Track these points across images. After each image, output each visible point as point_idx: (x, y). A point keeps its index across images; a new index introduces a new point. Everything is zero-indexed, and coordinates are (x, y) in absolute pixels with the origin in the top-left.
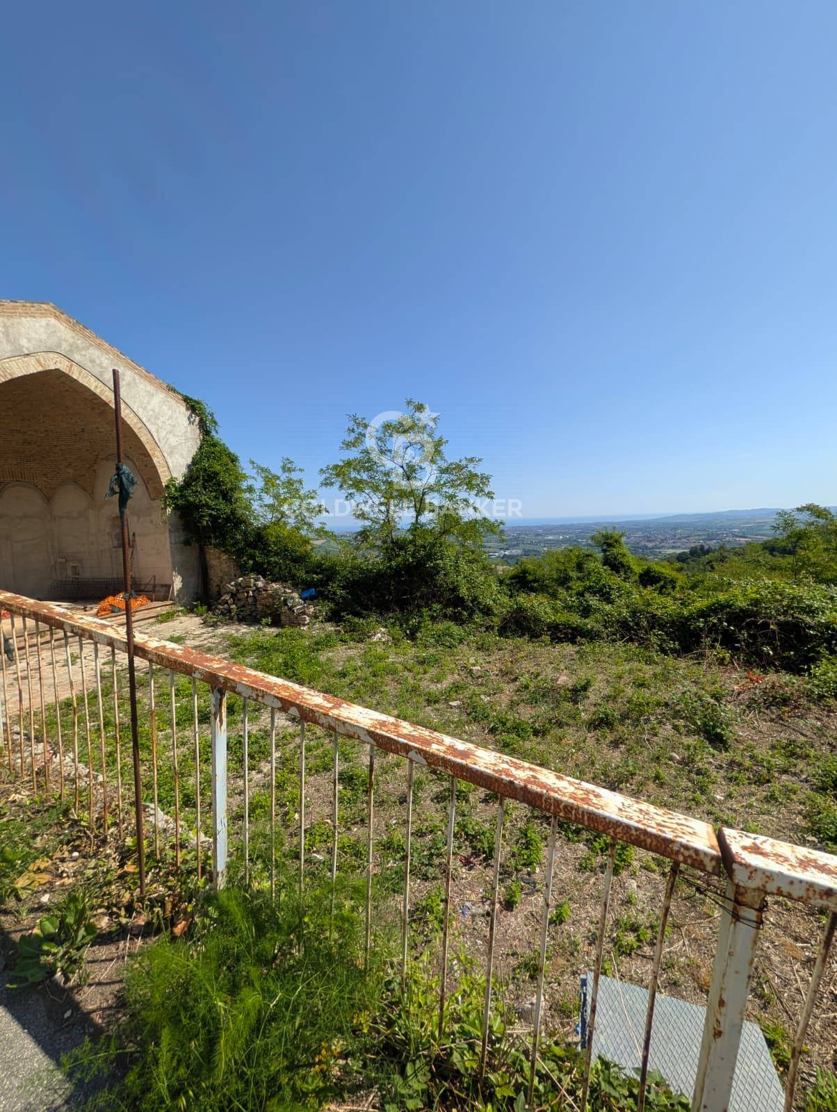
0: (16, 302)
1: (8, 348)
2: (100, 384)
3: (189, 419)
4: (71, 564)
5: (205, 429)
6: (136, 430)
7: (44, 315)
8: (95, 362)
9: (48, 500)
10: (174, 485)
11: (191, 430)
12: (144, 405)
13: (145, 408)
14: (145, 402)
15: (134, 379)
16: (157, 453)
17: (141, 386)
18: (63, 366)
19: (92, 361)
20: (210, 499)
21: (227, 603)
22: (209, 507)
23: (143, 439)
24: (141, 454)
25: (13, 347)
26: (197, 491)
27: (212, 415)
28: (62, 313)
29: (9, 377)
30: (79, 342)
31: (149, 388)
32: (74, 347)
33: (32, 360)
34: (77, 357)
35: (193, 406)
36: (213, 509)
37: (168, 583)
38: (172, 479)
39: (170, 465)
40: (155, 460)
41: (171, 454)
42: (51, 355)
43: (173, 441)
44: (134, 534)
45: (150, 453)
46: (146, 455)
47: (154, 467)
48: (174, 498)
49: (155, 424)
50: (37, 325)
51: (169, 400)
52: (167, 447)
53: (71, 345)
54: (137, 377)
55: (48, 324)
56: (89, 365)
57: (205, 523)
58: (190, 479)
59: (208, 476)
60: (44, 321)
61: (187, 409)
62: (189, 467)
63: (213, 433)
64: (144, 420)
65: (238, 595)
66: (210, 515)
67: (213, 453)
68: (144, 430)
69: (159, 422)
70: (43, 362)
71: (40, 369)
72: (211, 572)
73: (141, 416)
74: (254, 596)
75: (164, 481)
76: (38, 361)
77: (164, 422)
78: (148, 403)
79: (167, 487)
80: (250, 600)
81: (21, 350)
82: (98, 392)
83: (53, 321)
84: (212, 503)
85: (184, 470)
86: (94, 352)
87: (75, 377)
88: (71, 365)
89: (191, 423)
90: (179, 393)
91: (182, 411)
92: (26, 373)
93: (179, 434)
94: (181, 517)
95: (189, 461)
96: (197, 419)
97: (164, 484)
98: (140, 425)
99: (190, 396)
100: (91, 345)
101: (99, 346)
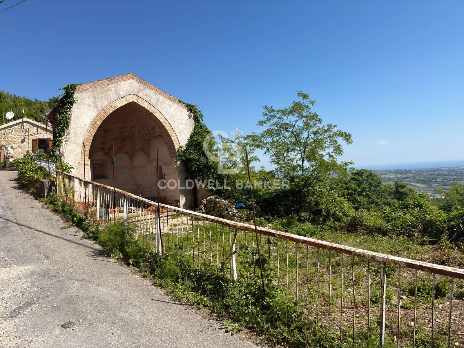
0: (119, 76)
1: (116, 96)
2: (150, 105)
3: (189, 116)
4: (140, 190)
5: (197, 120)
6: (164, 124)
7: (128, 79)
8: (147, 95)
9: (132, 159)
10: (181, 150)
11: (190, 121)
12: (168, 112)
13: (168, 113)
14: (168, 110)
15: (164, 100)
16: (174, 134)
17: (167, 103)
18: (135, 99)
19: (146, 95)
20: (196, 156)
21: (201, 209)
22: (195, 160)
23: (167, 128)
24: (167, 135)
25: (118, 96)
26: (191, 152)
27: (200, 112)
28: (135, 76)
29: (116, 108)
30: (141, 87)
31: (170, 103)
32: (140, 90)
33: (124, 99)
34: (140, 95)
35: (191, 108)
36: (198, 161)
37: (178, 199)
38: (181, 147)
39: (179, 140)
40: (172, 138)
41: (180, 134)
42: (131, 96)
43: (181, 127)
44: (164, 175)
45: (170, 134)
46: (169, 136)
47: (172, 141)
48: (181, 156)
49: (173, 120)
50: (126, 84)
51: (179, 107)
52: (178, 131)
53: (138, 90)
54: (165, 99)
55: (130, 83)
56: (145, 97)
57: (194, 168)
58: (189, 146)
59: (196, 144)
60: (128, 82)
61: (188, 111)
62: (188, 140)
63: (201, 121)
64: (168, 119)
65: (207, 206)
66: (197, 164)
67: (200, 132)
68: (168, 124)
69: (175, 119)
70: (128, 99)
71: (127, 103)
72: (198, 195)
73: (166, 117)
74: (213, 206)
75: (177, 148)
76: (126, 99)
77: (176, 119)
78: (170, 110)
79: (178, 151)
80: (212, 208)
81: (120, 96)
82: (148, 109)
83: (132, 81)
84: (197, 158)
85: (186, 142)
86: (147, 91)
87: (139, 103)
88: (138, 98)
89: (190, 117)
90: (184, 103)
91: (185, 112)
92: (122, 106)
93: (184, 124)
94: (184, 166)
95: (189, 137)
96: (193, 115)
97: (176, 150)
98: (166, 121)
99: (190, 104)
100: (146, 88)
101: (149, 87)
